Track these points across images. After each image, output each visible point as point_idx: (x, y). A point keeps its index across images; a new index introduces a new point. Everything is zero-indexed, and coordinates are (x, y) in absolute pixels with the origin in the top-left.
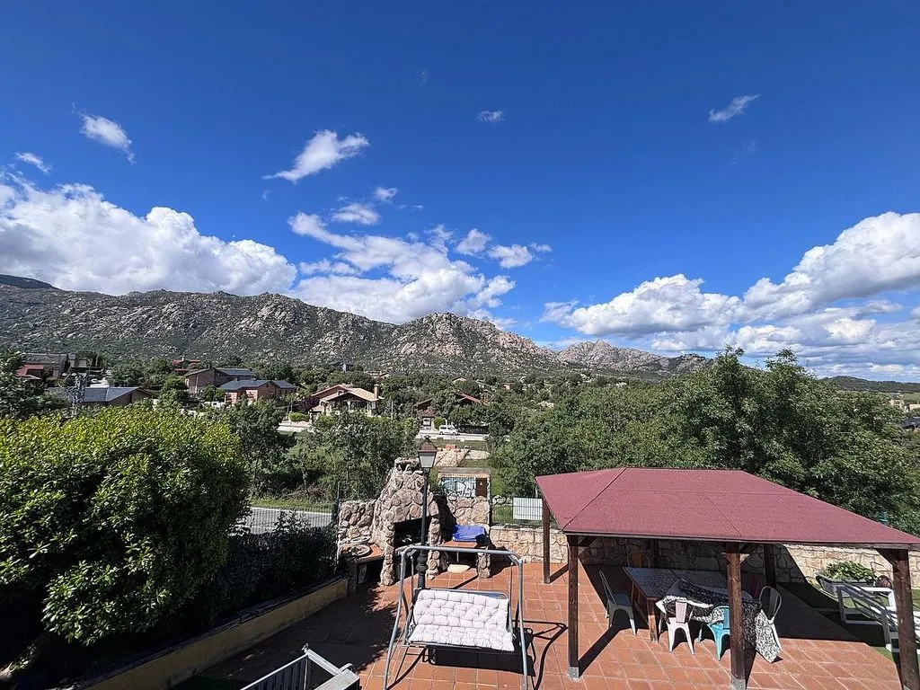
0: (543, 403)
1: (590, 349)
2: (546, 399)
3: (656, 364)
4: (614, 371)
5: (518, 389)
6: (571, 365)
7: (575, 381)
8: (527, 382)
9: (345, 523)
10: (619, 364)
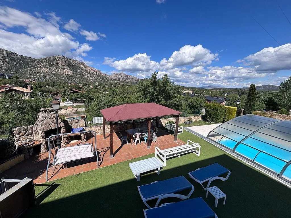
0: (105, 92)
1: (120, 75)
2: (106, 91)
3: (138, 80)
4: (126, 82)
5: (96, 88)
6: (114, 80)
7: (115, 85)
8: (99, 85)
9: (18, 136)
10: (128, 80)
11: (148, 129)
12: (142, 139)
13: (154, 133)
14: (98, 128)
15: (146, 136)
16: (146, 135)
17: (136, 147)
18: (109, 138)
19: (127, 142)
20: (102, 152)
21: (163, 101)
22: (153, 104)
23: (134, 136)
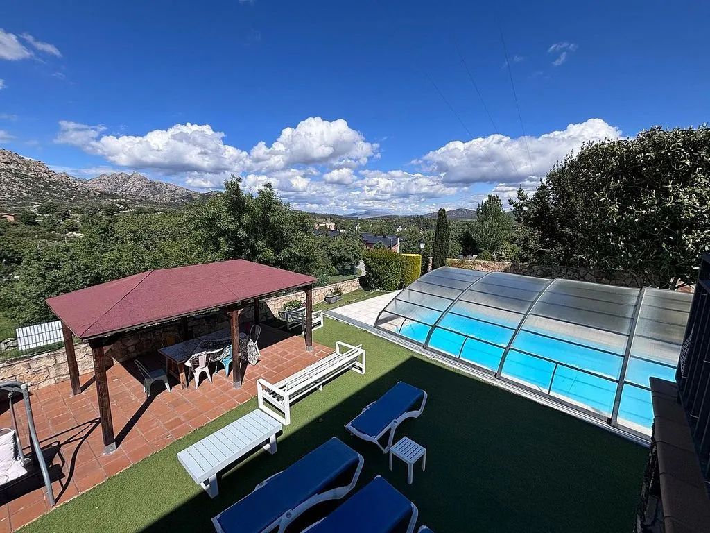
0: (70, 235)
1: (125, 181)
2: (75, 230)
3: (189, 197)
4: (152, 203)
5: (30, 220)
6: (103, 195)
7: (111, 211)
8: (41, 211)
10: (157, 197)
11: (230, 333)
12: (214, 366)
13: (251, 343)
14: (45, 361)
15: (226, 356)
16: (227, 351)
17: (199, 392)
18: (93, 388)
19: (167, 385)
20: (67, 442)
21: (268, 253)
22: (241, 263)
23: (188, 364)
